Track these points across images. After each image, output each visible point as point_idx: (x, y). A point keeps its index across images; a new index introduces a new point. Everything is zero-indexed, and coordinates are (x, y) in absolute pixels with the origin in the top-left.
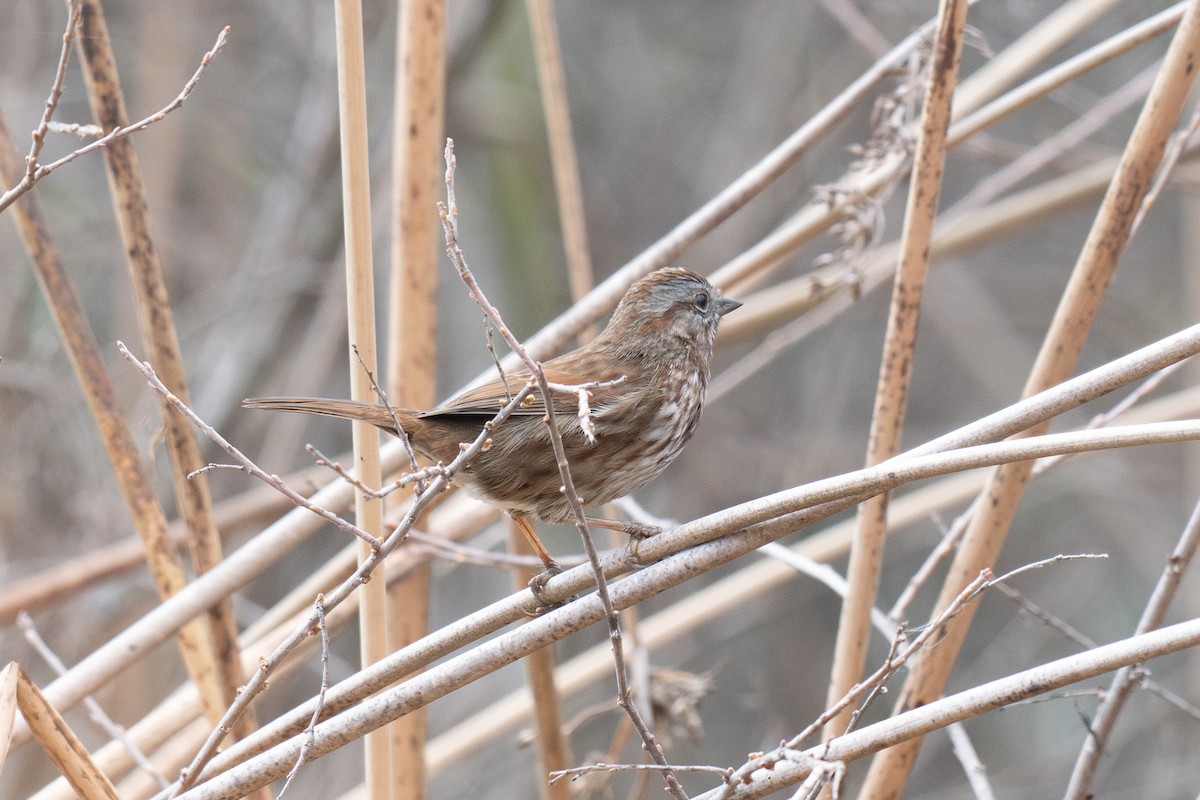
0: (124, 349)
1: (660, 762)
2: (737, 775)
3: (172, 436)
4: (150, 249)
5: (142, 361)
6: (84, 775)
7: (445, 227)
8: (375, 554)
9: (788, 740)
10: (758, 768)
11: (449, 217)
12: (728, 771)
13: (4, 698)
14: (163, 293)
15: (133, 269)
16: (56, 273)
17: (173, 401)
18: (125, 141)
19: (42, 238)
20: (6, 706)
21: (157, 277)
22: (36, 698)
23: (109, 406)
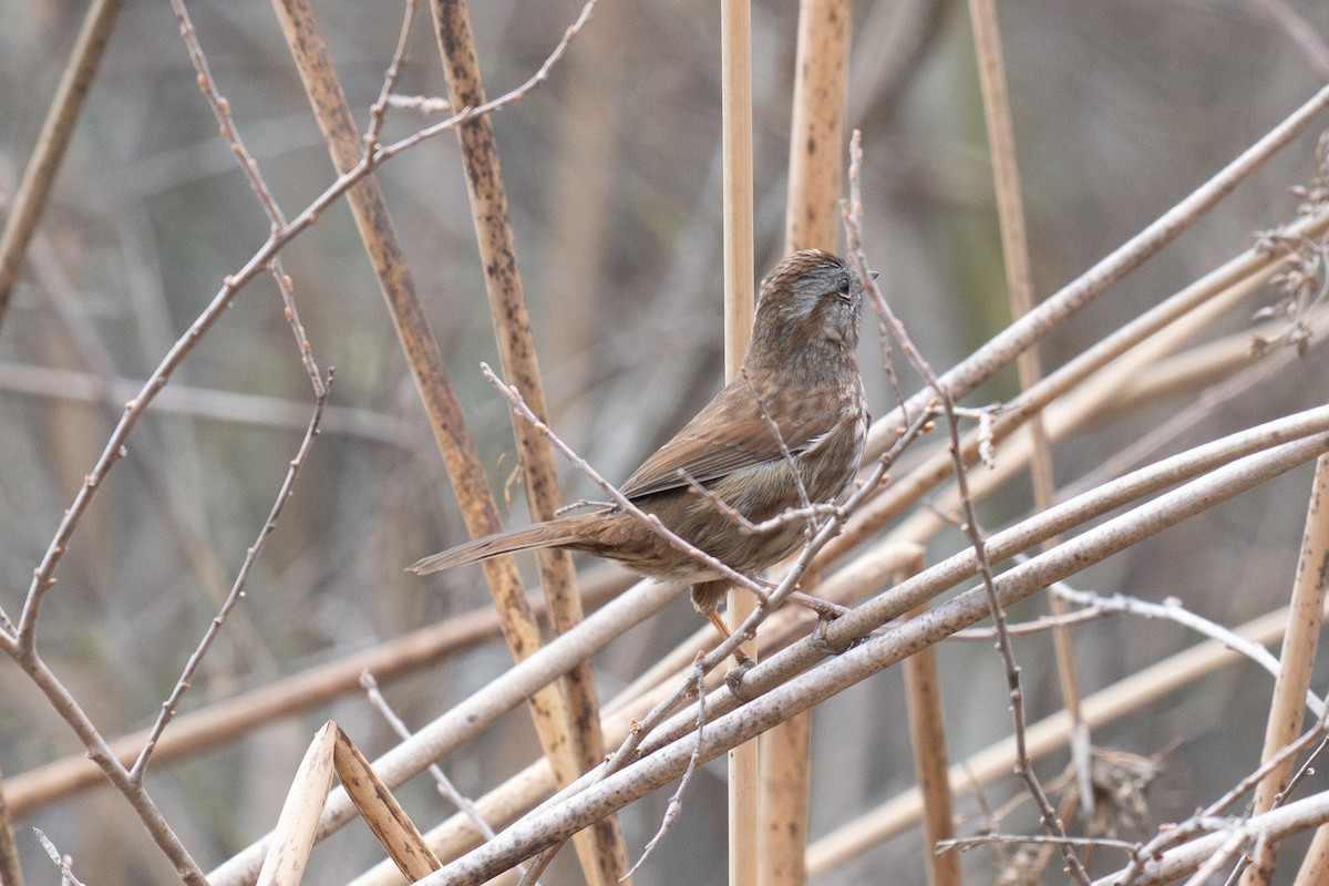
0: (488, 372)
1: (1059, 835)
2: (1146, 851)
3: (529, 475)
4: (511, 266)
5: (508, 385)
6: (408, 849)
8: (762, 606)
10: (1171, 843)
12: (1136, 847)
13: (320, 759)
14: (523, 316)
15: (490, 287)
16: (403, 293)
17: (541, 431)
18: (487, 145)
19: (389, 252)
20: (322, 769)
21: (519, 296)
22: (356, 760)
23: (459, 442)
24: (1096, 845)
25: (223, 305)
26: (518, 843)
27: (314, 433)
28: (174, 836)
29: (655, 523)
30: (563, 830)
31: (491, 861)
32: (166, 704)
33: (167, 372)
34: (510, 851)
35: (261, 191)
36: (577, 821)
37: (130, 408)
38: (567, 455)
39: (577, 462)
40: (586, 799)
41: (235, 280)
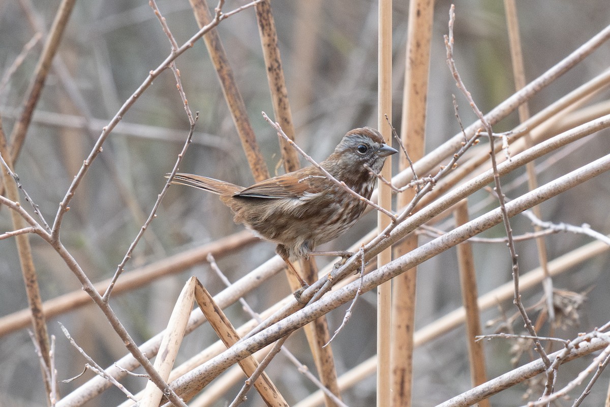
0: (266, 116)
1: (533, 335)
2: (572, 344)
3: (286, 164)
4: (279, 67)
5: (274, 122)
6: (229, 335)
8: (393, 223)
9: (599, 327)
10: (582, 341)
12: (567, 342)
13: (188, 294)
14: (285, 90)
15: (269, 77)
16: (228, 79)
17: (290, 143)
18: (268, 12)
19: (221, 60)
20: (189, 298)
21: (282, 82)
22: (205, 294)
23: (254, 148)
24: (550, 340)
25: (149, 84)
26: (280, 329)
27: (189, 142)
28: (122, 327)
29: (344, 185)
30: (300, 323)
31: (268, 337)
32: (119, 265)
33: (122, 114)
34: (276, 332)
35: (167, 31)
36: (307, 319)
37: (105, 130)
38: (302, 154)
39: (307, 158)
40: (311, 308)
41: (154, 72)
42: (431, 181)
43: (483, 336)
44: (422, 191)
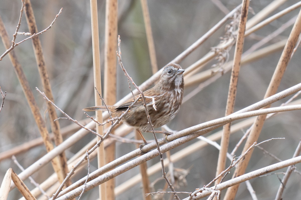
0: (37, 89)
1: (173, 191)
2: (193, 194)
3: (50, 111)
4: (44, 64)
5: (42, 92)
6: (29, 196)
7: (118, 57)
8: (101, 140)
9: (206, 185)
10: (198, 192)
11: (119, 55)
12: (190, 193)
13: (8, 177)
14: (47, 75)
15: (39, 70)
16: (20, 71)
17: (50, 102)
19: (16, 62)
20: (9, 179)
21: (46, 71)
22: (16, 176)
23: (34, 104)
24: (182, 193)
27: (2, 106)
29: (76, 122)
38: (56, 107)
39: (58, 109)
42: (118, 119)
43: (150, 194)
44: (114, 124)
